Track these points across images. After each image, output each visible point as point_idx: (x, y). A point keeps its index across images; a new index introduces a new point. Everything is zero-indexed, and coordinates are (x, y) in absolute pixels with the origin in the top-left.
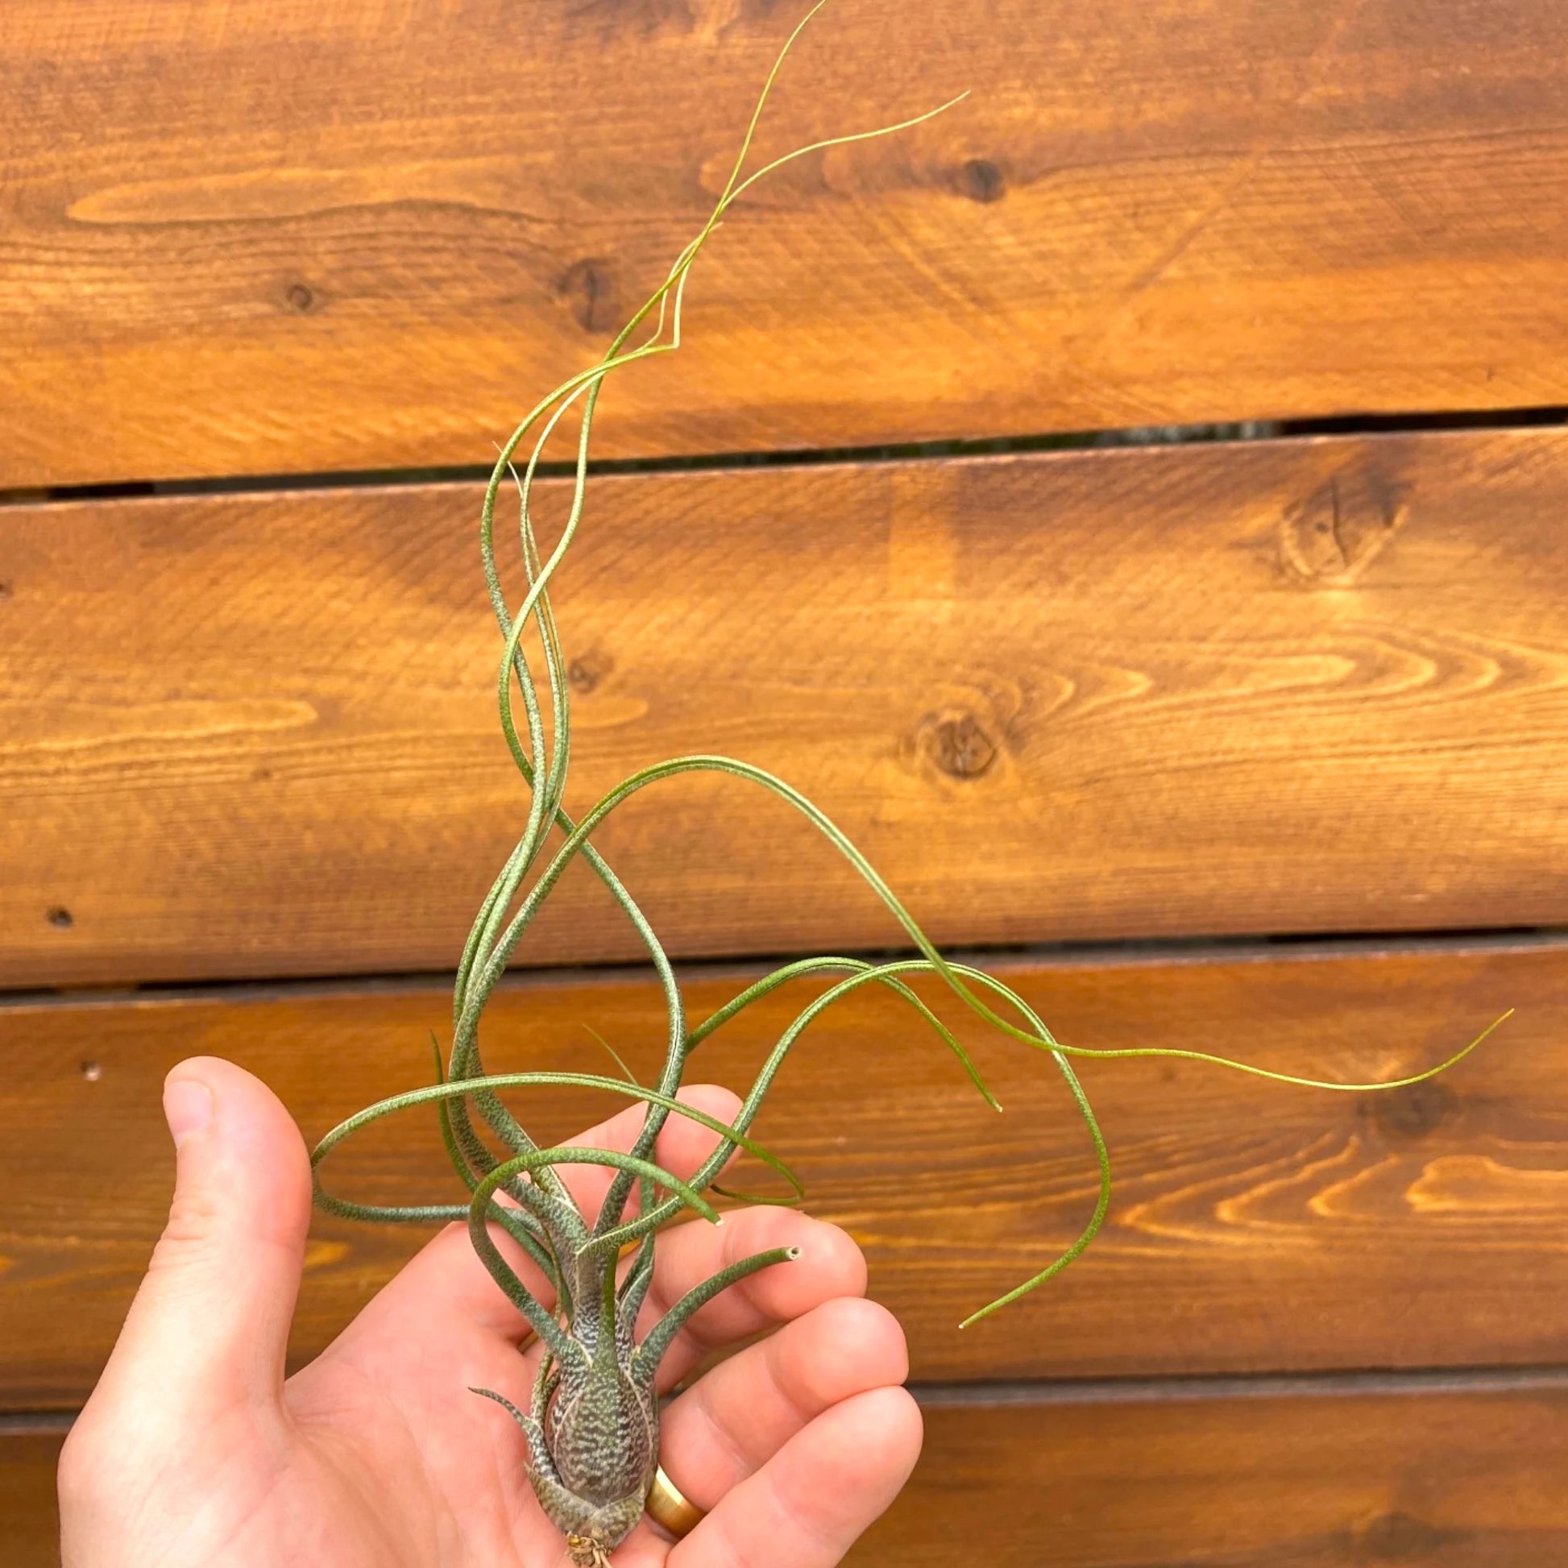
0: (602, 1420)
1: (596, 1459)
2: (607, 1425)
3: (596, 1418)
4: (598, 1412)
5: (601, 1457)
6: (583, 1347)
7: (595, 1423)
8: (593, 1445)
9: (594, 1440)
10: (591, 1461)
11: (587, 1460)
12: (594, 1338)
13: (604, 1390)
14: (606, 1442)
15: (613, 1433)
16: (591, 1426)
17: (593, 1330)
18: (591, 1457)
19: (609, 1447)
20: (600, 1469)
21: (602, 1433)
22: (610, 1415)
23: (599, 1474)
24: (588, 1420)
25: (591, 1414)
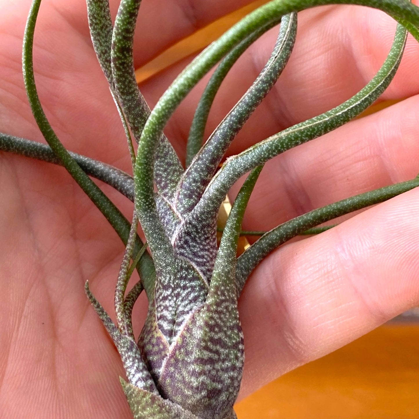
0: (225, 332)
1: (218, 371)
2: (230, 337)
3: (221, 330)
4: (222, 324)
5: (222, 370)
6: (194, 264)
7: (220, 335)
8: (216, 357)
9: (217, 352)
10: (214, 373)
11: (210, 371)
12: (203, 257)
13: (227, 304)
14: (227, 355)
15: (235, 346)
16: (216, 337)
17: (202, 250)
18: (214, 368)
19: (230, 361)
20: (221, 382)
21: (224, 346)
22: (232, 328)
23: (220, 386)
24: (214, 331)
25: (217, 325)
